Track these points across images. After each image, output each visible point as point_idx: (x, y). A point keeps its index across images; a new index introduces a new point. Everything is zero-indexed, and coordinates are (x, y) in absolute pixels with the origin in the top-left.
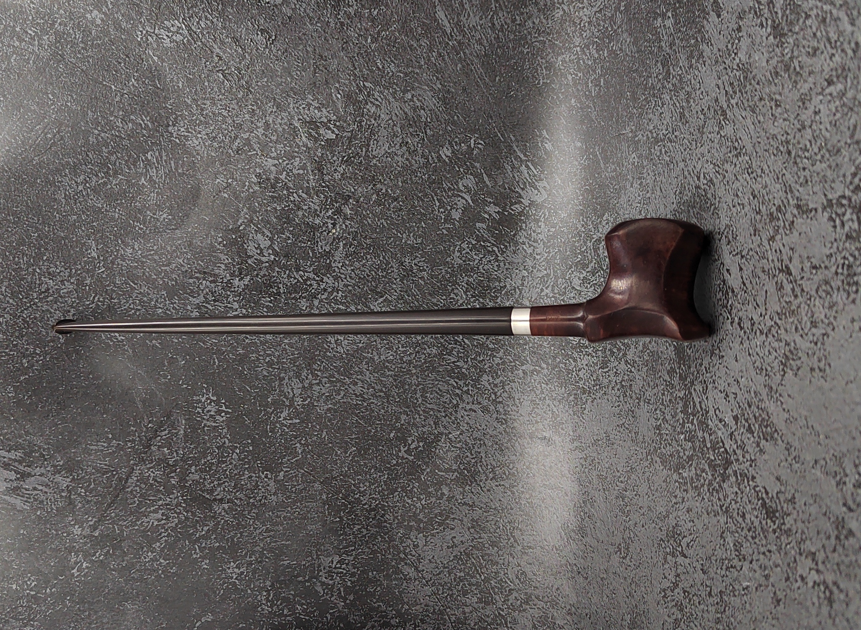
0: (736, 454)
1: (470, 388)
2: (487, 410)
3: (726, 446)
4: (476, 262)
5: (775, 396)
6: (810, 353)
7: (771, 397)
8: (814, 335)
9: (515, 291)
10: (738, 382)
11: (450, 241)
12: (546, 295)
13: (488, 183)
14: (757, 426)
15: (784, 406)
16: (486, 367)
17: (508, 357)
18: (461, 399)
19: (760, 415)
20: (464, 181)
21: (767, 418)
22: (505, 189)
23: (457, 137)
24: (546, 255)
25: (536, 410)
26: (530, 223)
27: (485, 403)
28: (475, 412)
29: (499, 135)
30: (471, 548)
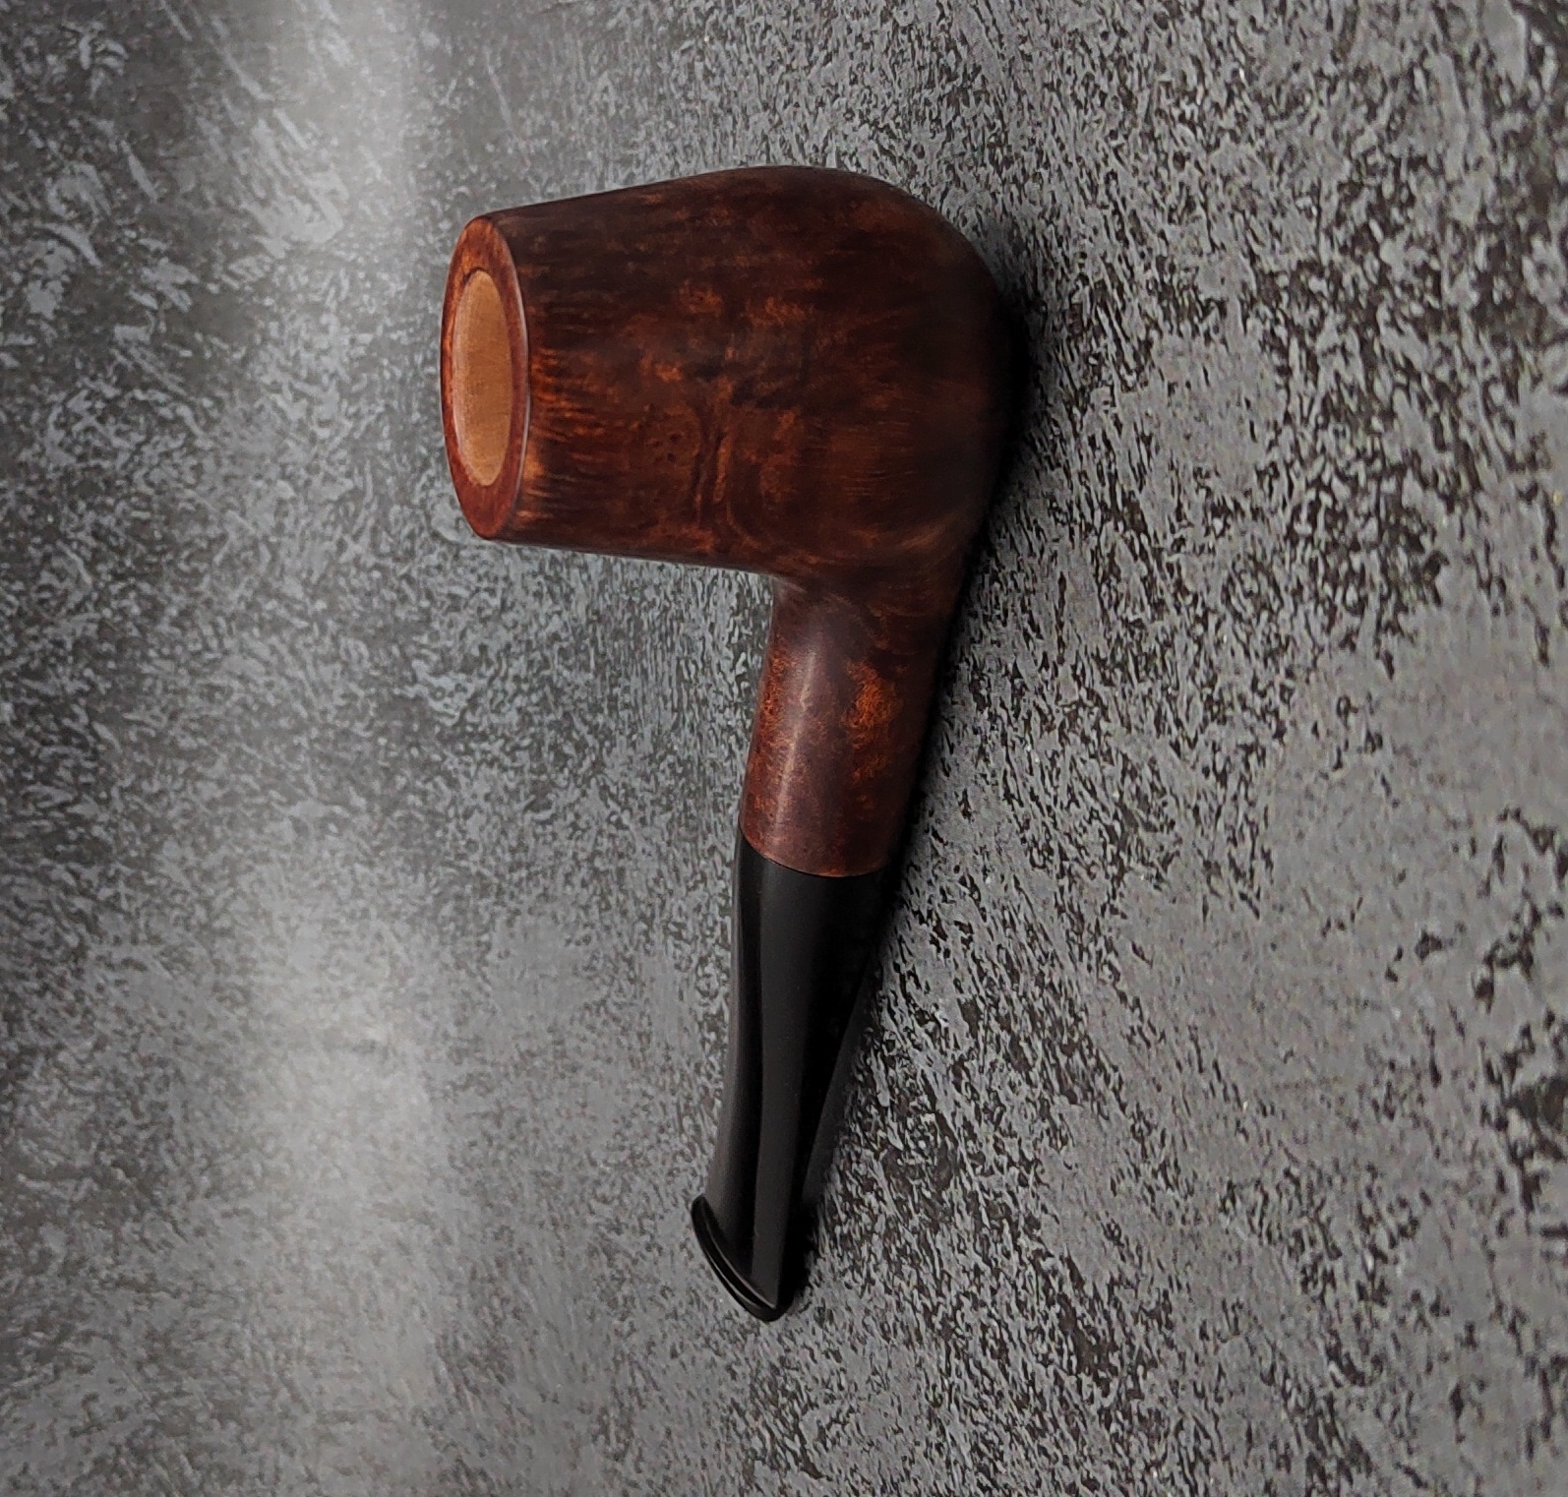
0: (973, 1137)
1: (122, 888)
2: (182, 960)
3: (941, 1107)
4: (123, 458)
5: (1091, 946)
6: (1203, 807)
7: (1083, 949)
8: (1215, 749)
9: (257, 555)
10: (974, 888)
11: (25, 393)
12: (356, 561)
13: (146, 186)
14: (1038, 1044)
15: (1122, 986)
16: (172, 813)
17: (246, 778)
18: (92, 926)
19: (1048, 1008)
20: (65, 182)
21: (1071, 1020)
22: (206, 205)
23: (29, 33)
24: (349, 424)
25: (341, 952)
26: (293, 319)
27: (174, 936)
28: (141, 967)
29: (175, 20)
30: (149, 1429)
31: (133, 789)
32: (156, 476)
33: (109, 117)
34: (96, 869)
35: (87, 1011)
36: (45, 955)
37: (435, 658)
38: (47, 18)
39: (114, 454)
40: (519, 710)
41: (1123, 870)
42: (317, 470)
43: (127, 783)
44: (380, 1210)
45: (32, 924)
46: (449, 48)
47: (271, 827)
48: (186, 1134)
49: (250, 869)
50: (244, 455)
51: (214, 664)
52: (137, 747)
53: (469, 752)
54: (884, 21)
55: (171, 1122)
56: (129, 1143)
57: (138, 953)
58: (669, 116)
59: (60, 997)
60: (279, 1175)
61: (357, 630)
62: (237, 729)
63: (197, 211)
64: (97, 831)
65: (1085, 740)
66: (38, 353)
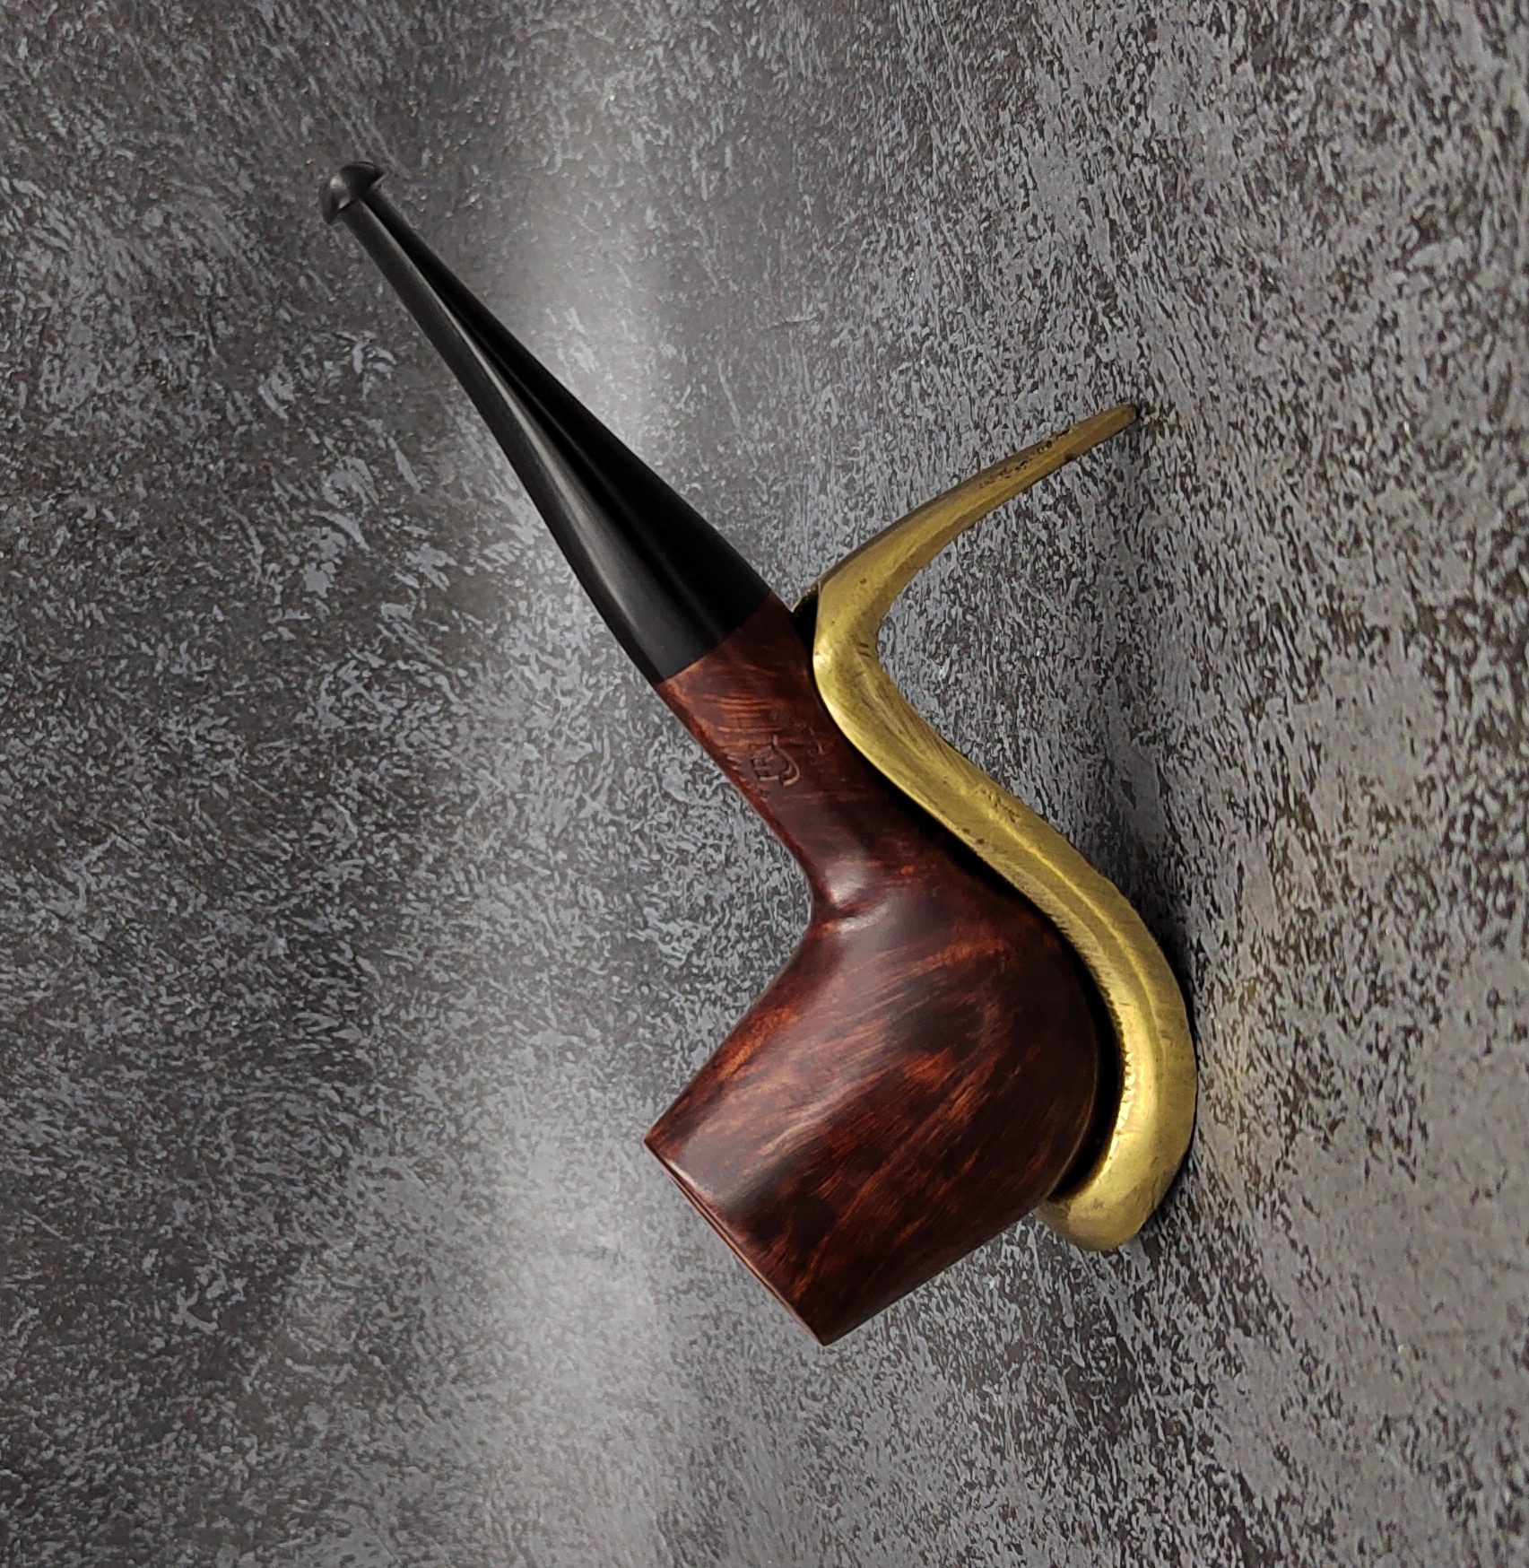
31: (393, 1017)
32: (414, 739)
33: (378, 417)
34: (359, 1088)
35: (349, 1214)
36: (312, 1163)
37: (665, 905)
38: (323, 328)
39: (379, 719)
40: (741, 955)
41: (1294, 1131)
42: (560, 734)
43: (387, 1012)
44: (609, 1399)
45: (302, 1135)
46: (685, 359)
47: (515, 1054)
48: (435, 1326)
49: (495, 1091)
50: (494, 720)
51: (465, 906)
52: (395, 979)
53: (697, 992)
54: (1087, 355)
55: (423, 1315)
56: (385, 1332)
57: (395, 1164)
58: (887, 430)
59: (325, 1202)
60: (518, 1365)
61: (593, 878)
62: (485, 965)
63: (456, 501)
64: (359, 1054)
65: (1262, 1012)
66: (312, 627)
